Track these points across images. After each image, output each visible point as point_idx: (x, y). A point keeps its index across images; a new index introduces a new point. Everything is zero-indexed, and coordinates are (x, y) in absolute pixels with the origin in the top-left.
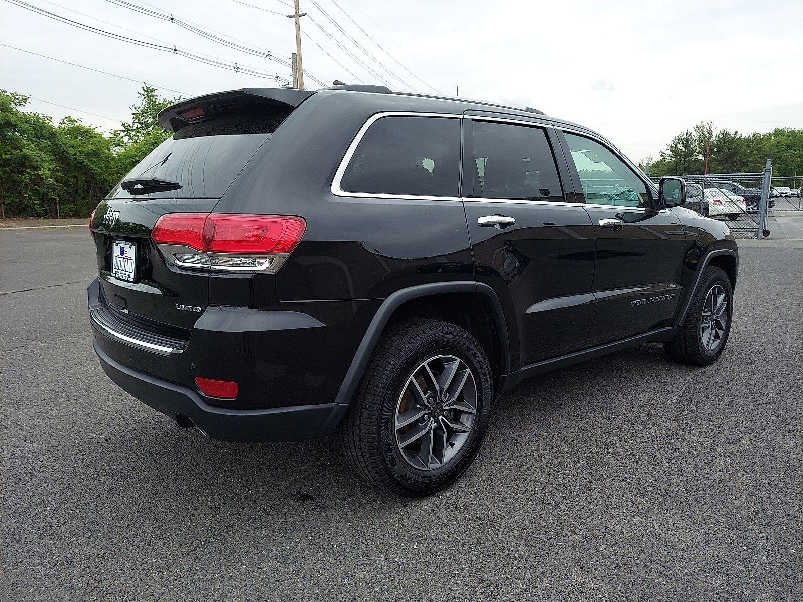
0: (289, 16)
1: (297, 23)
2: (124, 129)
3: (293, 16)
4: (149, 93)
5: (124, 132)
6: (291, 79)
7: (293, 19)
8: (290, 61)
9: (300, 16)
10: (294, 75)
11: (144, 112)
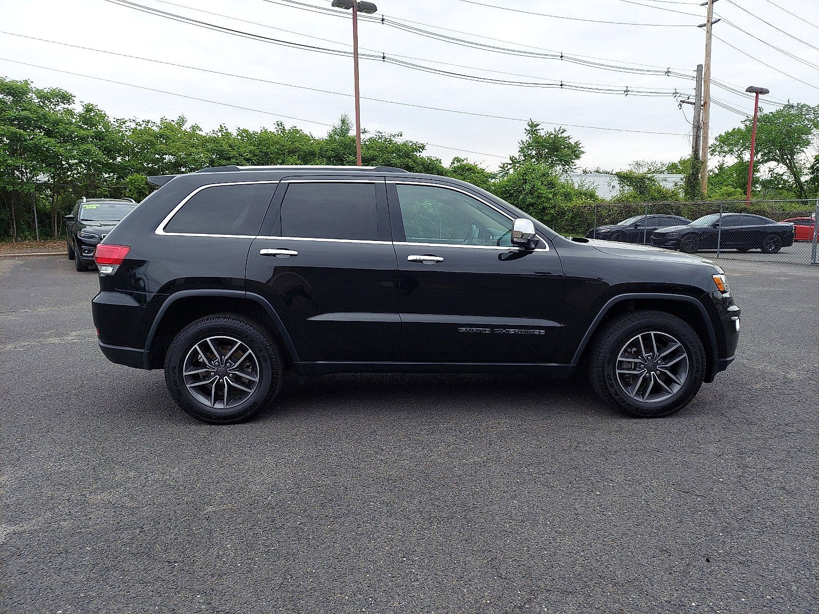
0: (700, 26)
1: (709, 32)
2: (511, 162)
3: (705, 25)
4: (533, 128)
5: (510, 164)
6: (693, 93)
7: (705, 28)
8: (695, 74)
9: (712, 23)
10: (698, 89)
11: (529, 145)
